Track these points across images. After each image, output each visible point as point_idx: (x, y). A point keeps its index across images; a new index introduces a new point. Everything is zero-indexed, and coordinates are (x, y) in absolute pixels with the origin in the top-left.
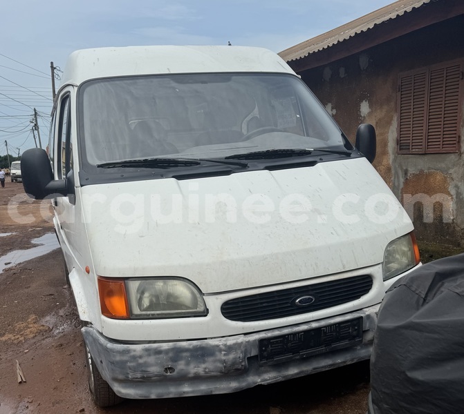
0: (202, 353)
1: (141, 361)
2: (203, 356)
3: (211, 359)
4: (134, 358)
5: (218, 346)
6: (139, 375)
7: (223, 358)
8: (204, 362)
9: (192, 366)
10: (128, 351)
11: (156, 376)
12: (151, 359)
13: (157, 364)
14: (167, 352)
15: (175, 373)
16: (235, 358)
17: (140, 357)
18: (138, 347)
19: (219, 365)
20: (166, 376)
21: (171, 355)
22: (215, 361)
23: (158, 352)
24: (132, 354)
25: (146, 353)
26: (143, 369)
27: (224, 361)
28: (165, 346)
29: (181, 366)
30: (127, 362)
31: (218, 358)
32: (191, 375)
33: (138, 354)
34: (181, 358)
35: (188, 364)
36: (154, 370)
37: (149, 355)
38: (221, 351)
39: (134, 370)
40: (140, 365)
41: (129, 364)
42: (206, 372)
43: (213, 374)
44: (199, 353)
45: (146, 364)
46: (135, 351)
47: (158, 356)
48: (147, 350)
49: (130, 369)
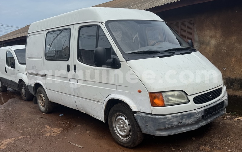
0: (190, 115)
1: (171, 121)
2: (191, 116)
3: (193, 117)
4: (169, 120)
5: (195, 112)
6: (170, 126)
7: (197, 116)
8: (191, 119)
9: (187, 121)
10: (167, 118)
11: (176, 125)
12: (175, 120)
13: (176, 121)
14: (179, 116)
15: (182, 124)
16: (200, 116)
17: (171, 119)
18: (170, 116)
19: (196, 119)
20: (179, 125)
21: (181, 117)
22: (194, 118)
23: (177, 117)
24: (168, 118)
25: (173, 117)
26: (172, 123)
27: (197, 118)
28: (179, 114)
29: (184, 121)
30: (166, 121)
31: (195, 117)
32: (187, 124)
33: (170, 118)
34: (184, 118)
35: (186, 120)
36: (175, 123)
37: (174, 118)
38: (196, 114)
39: (168, 124)
40: (171, 122)
41: (167, 122)
42: (191, 122)
43: (193, 122)
44: (189, 115)
45: (173, 122)
46: (169, 117)
47: (177, 118)
48: (173, 116)
49: (167, 124)
